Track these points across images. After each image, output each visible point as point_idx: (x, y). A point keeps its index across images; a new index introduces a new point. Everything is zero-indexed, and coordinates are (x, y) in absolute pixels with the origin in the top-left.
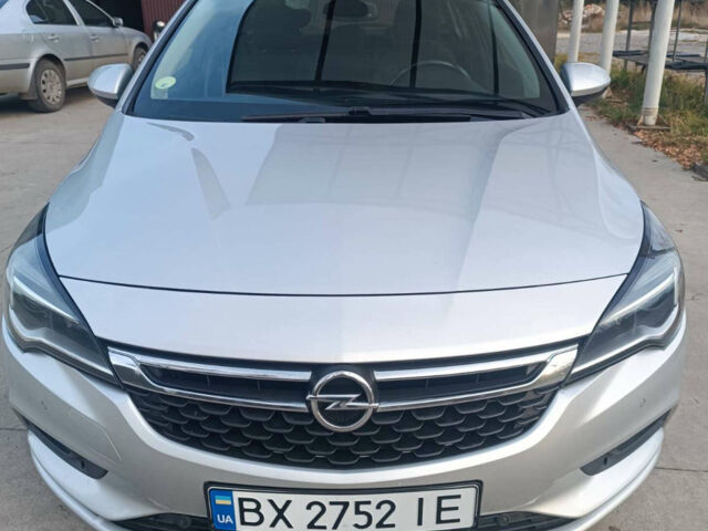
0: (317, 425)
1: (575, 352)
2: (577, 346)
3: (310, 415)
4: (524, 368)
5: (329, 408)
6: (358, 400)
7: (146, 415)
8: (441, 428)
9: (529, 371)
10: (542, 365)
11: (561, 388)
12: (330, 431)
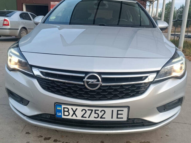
0: (86, 88)
1: (156, 74)
2: (156, 73)
3: (84, 85)
4: (142, 77)
5: (89, 83)
6: (97, 81)
7: (40, 84)
8: (119, 91)
9: (143, 78)
10: (147, 77)
11: (152, 84)
12: (89, 90)
